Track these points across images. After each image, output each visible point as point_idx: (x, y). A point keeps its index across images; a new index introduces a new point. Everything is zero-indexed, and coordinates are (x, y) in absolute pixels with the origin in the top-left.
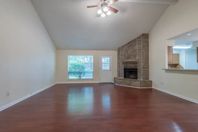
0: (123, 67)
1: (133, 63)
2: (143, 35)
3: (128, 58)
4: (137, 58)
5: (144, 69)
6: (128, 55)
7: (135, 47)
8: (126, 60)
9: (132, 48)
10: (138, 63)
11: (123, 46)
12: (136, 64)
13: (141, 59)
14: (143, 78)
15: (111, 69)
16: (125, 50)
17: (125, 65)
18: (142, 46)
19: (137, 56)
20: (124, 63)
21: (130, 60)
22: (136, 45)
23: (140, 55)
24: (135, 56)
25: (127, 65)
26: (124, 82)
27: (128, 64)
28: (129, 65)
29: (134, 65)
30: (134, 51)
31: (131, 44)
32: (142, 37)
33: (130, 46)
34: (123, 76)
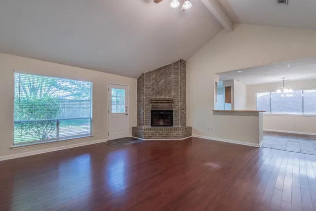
0: (151, 109)
1: (167, 101)
2: (181, 61)
3: (159, 93)
4: (173, 94)
5: (183, 111)
6: (158, 88)
7: (169, 76)
8: (154, 97)
9: (164, 77)
10: (174, 102)
11: (150, 72)
12: (171, 104)
13: (178, 96)
14: (181, 125)
15: (128, 112)
16: (154, 80)
17: (154, 104)
18: (180, 77)
19: (173, 91)
20: (152, 101)
21: (162, 97)
22: (170, 75)
23: (178, 90)
24: (169, 92)
25: (156, 104)
26: (157, 132)
27: (159, 104)
28: (161, 105)
29: (168, 104)
30: (169, 84)
31: (163, 71)
32: (179, 63)
33: (161, 75)
34: (150, 123)
